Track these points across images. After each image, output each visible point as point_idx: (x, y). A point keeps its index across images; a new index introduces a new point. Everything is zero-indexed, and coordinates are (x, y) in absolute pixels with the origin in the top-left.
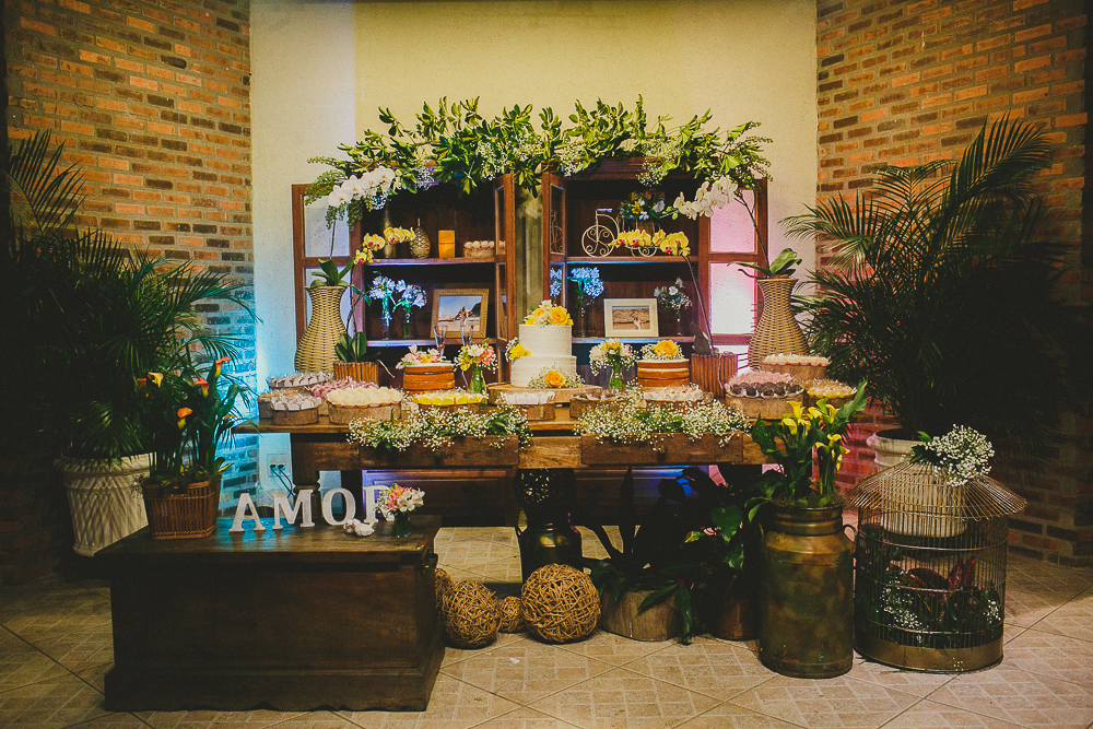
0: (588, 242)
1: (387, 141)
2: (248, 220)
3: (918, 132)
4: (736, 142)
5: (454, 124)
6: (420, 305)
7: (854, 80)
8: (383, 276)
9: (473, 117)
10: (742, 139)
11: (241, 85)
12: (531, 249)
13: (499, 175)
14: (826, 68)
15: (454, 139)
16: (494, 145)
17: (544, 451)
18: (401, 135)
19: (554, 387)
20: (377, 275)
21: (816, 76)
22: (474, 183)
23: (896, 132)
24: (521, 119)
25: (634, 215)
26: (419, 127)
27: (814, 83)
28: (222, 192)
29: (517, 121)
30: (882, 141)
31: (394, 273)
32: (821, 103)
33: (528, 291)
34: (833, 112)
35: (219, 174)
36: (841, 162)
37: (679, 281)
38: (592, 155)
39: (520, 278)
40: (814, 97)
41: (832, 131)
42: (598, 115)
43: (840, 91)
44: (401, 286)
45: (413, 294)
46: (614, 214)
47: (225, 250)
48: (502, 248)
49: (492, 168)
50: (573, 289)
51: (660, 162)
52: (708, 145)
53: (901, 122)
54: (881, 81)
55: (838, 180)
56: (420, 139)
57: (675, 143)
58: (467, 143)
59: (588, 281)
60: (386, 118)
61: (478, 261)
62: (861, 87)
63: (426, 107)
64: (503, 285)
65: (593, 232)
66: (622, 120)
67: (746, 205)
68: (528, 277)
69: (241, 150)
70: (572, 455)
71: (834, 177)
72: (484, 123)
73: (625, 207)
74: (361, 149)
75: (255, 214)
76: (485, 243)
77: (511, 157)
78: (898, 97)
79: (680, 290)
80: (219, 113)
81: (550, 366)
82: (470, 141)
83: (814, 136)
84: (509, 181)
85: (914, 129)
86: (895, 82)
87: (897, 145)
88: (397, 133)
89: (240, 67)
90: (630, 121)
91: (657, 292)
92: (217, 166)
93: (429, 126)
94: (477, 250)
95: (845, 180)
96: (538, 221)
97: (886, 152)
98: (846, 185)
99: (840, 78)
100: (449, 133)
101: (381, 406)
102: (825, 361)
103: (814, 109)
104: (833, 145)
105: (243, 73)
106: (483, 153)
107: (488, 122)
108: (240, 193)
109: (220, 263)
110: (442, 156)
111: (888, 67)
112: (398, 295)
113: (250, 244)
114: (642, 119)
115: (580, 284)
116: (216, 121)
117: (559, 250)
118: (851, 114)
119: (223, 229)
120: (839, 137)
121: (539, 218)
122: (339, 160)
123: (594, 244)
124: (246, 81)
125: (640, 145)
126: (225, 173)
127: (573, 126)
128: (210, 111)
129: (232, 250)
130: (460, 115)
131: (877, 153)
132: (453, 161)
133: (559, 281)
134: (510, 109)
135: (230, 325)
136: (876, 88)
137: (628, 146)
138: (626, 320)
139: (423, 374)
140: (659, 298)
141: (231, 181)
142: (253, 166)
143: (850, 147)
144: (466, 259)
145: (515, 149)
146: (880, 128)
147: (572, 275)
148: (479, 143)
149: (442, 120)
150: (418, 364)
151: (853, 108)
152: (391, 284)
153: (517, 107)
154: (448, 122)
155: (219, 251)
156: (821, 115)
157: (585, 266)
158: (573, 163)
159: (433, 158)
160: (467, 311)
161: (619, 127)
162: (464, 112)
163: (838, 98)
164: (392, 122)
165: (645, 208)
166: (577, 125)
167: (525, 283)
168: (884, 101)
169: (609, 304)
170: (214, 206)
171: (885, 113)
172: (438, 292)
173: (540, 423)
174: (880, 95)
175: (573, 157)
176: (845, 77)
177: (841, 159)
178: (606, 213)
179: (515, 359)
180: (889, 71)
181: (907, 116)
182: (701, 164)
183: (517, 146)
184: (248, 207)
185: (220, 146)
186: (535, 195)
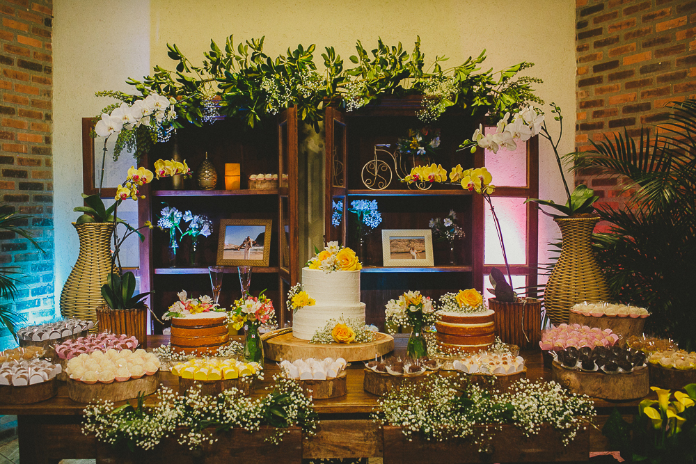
0: (366, 175)
1: (174, 77)
2: (48, 152)
3: (685, 74)
4: (509, 82)
5: (241, 63)
6: (206, 235)
7: (615, 27)
8: (171, 207)
9: (259, 55)
10: (514, 79)
11: (42, 26)
12: (312, 181)
13: (282, 110)
14: (585, 18)
15: (240, 75)
16: (278, 81)
17: (335, 437)
18: (188, 71)
19: (342, 342)
20: (165, 206)
21: (574, 25)
22: (258, 118)
23: (660, 74)
24: (304, 58)
25: (411, 150)
26: (206, 64)
27: (573, 32)
28: (21, 126)
29: (300, 59)
30: (645, 83)
31: (182, 205)
32: (579, 49)
33: (310, 221)
34: (593, 57)
35: (18, 108)
36: (601, 102)
37: (452, 213)
38: (373, 92)
39: (302, 208)
40: (572, 45)
41: (591, 75)
42: (379, 53)
43: (600, 38)
44: (188, 217)
45: (199, 224)
46: (392, 149)
47: (22, 180)
48: (285, 181)
49: (275, 103)
50: (354, 220)
51: (438, 100)
52: (484, 84)
53: (666, 65)
54: (644, 27)
55: (597, 120)
56: (207, 76)
57: (452, 82)
58: (252, 79)
59: (367, 213)
60: (174, 55)
61: (262, 193)
62: (622, 33)
63: (213, 45)
64: (286, 216)
65: (372, 166)
66: (401, 60)
67: (550, 138)
68: (309, 208)
69: (41, 87)
70: (368, 442)
71: (594, 117)
72: (269, 60)
73: (403, 143)
74: (149, 83)
75: (55, 147)
76: (268, 176)
77: (294, 92)
78: (663, 41)
79: (454, 221)
80: (18, 51)
81: (337, 319)
82: (255, 77)
83: (573, 79)
84: (292, 116)
85: (681, 70)
86: (660, 27)
87: (662, 86)
88: (185, 70)
89: (42, 9)
90: (408, 61)
91: (432, 223)
92: (15, 101)
93: (216, 63)
94: (261, 182)
95: (606, 120)
96: (319, 156)
97: (649, 93)
98: (606, 124)
99: (600, 25)
100: (236, 70)
101: (131, 379)
102: (644, 312)
103: (572, 55)
104: (593, 88)
105: (45, 15)
106: (267, 88)
107: (273, 61)
108: (39, 127)
109: (17, 192)
110: (227, 91)
111: (651, 13)
112: (184, 225)
113: (49, 175)
114: (420, 59)
115: (359, 215)
116: (15, 57)
117: (340, 183)
118: (612, 59)
119: (21, 161)
120: (599, 80)
121: (320, 153)
122: (126, 94)
123: (372, 178)
124: (48, 22)
125: (419, 83)
126: (24, 108)
127: (354, 66)
128: (8, 48)
129: (30, 180)
130: (247, 55)
131: (640, 95)
132: (238, 95)
133: (339, 212)
134: (294, 48)
135: (26, 251)
136: (638, 33)
137: (407, 84)
138: (402, 250)
139: (192, 327)
140: (433, 229)
141: (29, 115)
142: (54, 102)
143: (611, 89)
144: (252, 191)
145: (299, 86)
146: (643, 71)
147: (352, 207)
148: (264, 79)
149: (229, 57)
150: (188, 316)
151: (613, 53)
152: (178, 214)
153: (300, 47)
154: (234, 59)
155: (15, 181)
156: (580, 60)
157: (364, 198)
158: (355, 100)
159: (218, 94)
160: (252, 240)
161: (398, 66)
162: (250, 51)
163: (598, 45)
164: (180, 58)
165: (421, 144)
166: (357, 66)
167: (306, 213)
168: (647, 45)
169: (387, 234)
170: (12, 138)
171: (647, 56)
172: (224, 222)
173: (329, 405)
174: (642, 40)
175: (354, 94)
176: (605, 25)
177: (601, 101)
178: (385, 148)
179: (297, 308)
180: (653, 17)
181: (673, 58)
182: (478, 102)
183: (301, 83)
184: (48, 140)
185: (18, 82)
186: (317, 130)
